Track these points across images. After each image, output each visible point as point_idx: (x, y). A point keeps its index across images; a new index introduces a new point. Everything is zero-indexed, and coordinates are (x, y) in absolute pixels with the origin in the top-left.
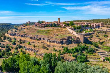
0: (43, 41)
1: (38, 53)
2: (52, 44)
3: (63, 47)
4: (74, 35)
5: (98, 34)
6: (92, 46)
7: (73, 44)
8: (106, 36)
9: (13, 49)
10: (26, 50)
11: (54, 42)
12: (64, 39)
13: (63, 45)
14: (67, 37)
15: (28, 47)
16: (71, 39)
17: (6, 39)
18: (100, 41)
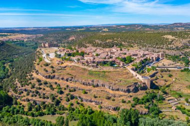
0: (103, 88)
1: (102, 105)
2: (117, 92)
3: (131, 97)
4: (138, 78)
5: (162, 73)
6: (160, 91)
7: (140, 92)
8: (170, 76)
9: (62, 100)
10: (82, 101)
11: (118, 90)
12: (130, 86)
13: (131, 94)
14: (133, 84)
15: (84, 97)
16: (137, 86)
17: (42, 84)
18: (167, 84)
